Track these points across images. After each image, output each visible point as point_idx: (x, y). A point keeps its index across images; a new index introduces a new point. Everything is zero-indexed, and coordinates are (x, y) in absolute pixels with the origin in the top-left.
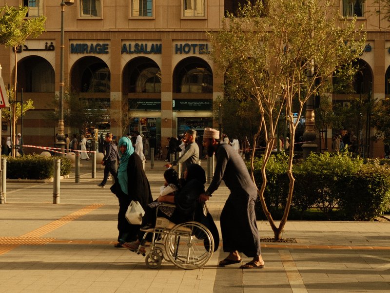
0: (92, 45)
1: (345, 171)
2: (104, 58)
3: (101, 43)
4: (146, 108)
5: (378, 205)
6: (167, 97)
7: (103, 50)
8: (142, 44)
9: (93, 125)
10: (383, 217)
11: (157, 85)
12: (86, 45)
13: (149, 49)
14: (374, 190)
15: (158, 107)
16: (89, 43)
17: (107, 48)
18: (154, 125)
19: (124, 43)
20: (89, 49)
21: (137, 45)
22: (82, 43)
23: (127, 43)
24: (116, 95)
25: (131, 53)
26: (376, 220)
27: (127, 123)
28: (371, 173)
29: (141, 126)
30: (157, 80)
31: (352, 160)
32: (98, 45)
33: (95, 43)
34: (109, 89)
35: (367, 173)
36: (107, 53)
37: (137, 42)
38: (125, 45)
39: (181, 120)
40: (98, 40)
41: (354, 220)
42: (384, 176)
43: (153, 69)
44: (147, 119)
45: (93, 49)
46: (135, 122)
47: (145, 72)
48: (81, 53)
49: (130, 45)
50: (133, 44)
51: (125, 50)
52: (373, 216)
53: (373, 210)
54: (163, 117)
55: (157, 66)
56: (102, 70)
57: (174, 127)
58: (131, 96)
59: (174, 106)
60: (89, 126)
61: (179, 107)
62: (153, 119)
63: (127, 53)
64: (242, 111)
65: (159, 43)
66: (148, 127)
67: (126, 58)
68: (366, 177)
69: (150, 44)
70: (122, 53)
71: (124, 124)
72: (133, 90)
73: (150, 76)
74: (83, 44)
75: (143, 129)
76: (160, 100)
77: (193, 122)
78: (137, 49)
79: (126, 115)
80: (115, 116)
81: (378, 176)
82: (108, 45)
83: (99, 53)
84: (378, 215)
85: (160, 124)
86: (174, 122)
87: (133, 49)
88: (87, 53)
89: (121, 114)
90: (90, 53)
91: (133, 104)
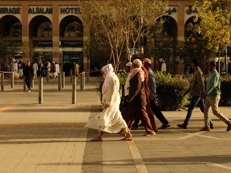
0: (10, 8)
1: (161, 82)
2: (18, 16)
3: (16, 7)
4: (44, 46)
5: (180, 101)
6: (56, 39)
7: (17, 11)
8: (41, 8)
9: (12, 56)
10: (184, 109)
11: (50, 32)
12: (7, 8)
13: (45, 11)
14: (178, 93)
15: (51, 45)
16: (8, 7)
17: (20, 10)
18: (49, 56)
19: (30, 7)
20: (8, 11)
21: (37, 8)
22: (4, 7)
23: (32, 7)
24: (25, 39)
25: (34, 13)
26: (179, 110)
27: (32, 55)
28: (176, 83)
29: (41, 57)
30: (50, 29)
31: (165, 76)
32: (14, 8)
33: (12, 7)
34: (21, 34)
35: (174, 83)
36: (20, 13)
37: (38, 7)
38: (30, 8)
39: (64, 53)
40: (14, 5)
41: (166, 111)
42: (184, 84)
43: (47, 23)
44: (44, 53)
45: (11, 11)
46: (37, 54)
47: (42, 24)
48: (3, 13)
49: (33, 8)
50: (35, 7)
51: (30, 11)
52: (177, 108)
53: (178, 105)
54: (54, 52)
55: (50, 22)
56: (16, 24)
57: (60, 57)
58: (35, 39)
59: (60, 45)
60: (9, 57)
61: (63, 45)
62: (48, 52)
63: (32, 13)
64: (101, 47)
65: (51, 7)
66: (45, 57)
67: (31, 16)
68: (174, 85)
69: (45, 8)
70: (29, 13)
71: (30, 56)
72: (36, 36)
73: (46, 27)
74: (5, 8)
75: (42, 58)
76: (52, 41)
77: (72, 54)
78: (38, 11)
79: (31, 50)
80: (25, 51)
81: (180, 85)
82: (20, 8)
83: (15, 13)
84: (180, 107)
85: (52, 56)
86: (60, 54)
87: (35, 11)
88: (8, 13)
89: (28, 49)
90: (9, 13)
91: (36, 44)
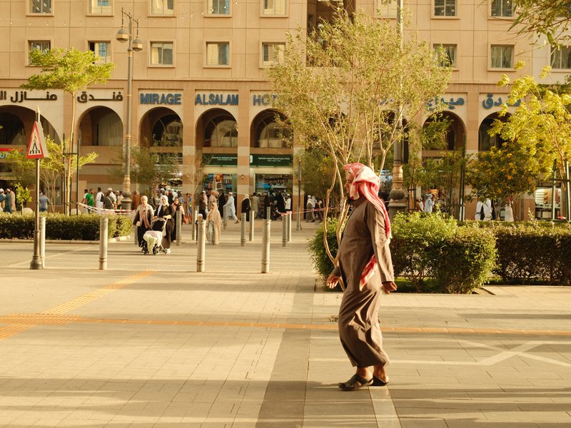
0: (163, 95)
1: (437, 234)
2: (176, 109)
3: (173, 93)
4: (222, 163)
5: (476, 276)
6: (244, 152)
7: (176, 100)
8: (217, 95)
9: (165, 181)
10: (482, 289)
11: (233, 138)
12: (157, 95)
13: (225, 100)
14: (472, 257)
15: (234, 163)
16: (160, 93)
17: (179, 99)
18: (230, 182)
19: (198, 93)
20: (160, 100)
21: (211, 96)
22: (152, 92)
23: (201, 94)
24: (189, 150)
25: (205, 104)
26: (474, 293)
27: (200, 179)
28: (469, 238)
29: (216, 183)
30: (235, 134)
31: (446, 222)
32: (169, 95)
33: (166, 94)
34: (181, 141)
35: (464, 238)
36: (180, 103)
37: (212, 93)
38: (199, 95)
39: (259, 177)
40: (170, 89)
41: (448, 293)
42: (484, 240)
43: (229, 122)
44: (222, 176)
45: (164, 100)
46: (208, 179)
47: (219, 127)
48: (151, 103)
49: (204, 95)
50: (208, 94)
51: (198, 101)
52: (470, 288)
53: (470, 281)
54: (240, 174)
55: (235, 120)
56: (174, 124)
57: (251, 184)
58: (206, 150)
59: (251, 162)
60: (159, 182)
61: (257, 161)
62: (229, 175)
63: (201, 104)
64: (323, 166)
65: (235, 94)
66: (224, 184)
67: (201, 109)
68: (463, 242)
69: (225, 95)
70: (196, 104)
71: (196, 180)
72: (208, 144)
73: (229, 130)
74: (154, 94)
75: (219, 186)
76: (236, 155)
77: (272, 179)
78: (213, 100)
79: (197, 171)
80: (187, 171)
81: (477, 241)
82: (180, 95)
83: (171, 104)
84: (476, 286)
85: (236, 181)
86: (251, 179)
87: (207, 100)
88: (158, 103)
89: (194, 168)
90: (161, 103)
91: (207, 160)
